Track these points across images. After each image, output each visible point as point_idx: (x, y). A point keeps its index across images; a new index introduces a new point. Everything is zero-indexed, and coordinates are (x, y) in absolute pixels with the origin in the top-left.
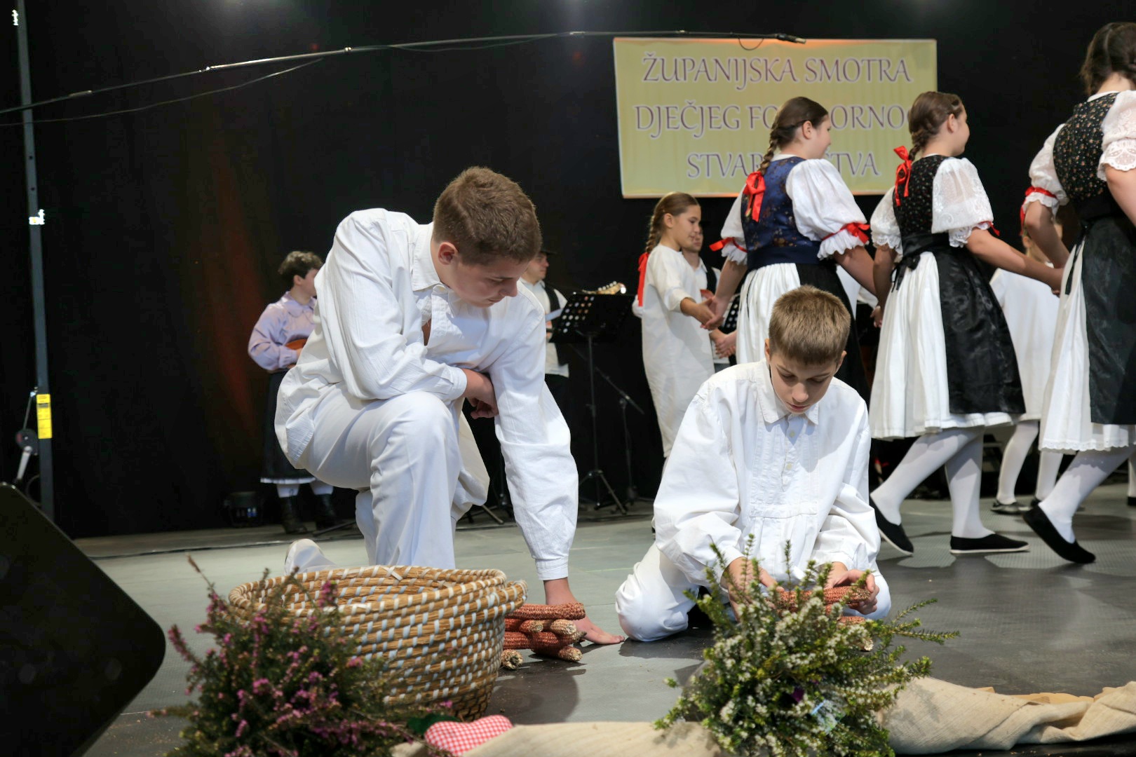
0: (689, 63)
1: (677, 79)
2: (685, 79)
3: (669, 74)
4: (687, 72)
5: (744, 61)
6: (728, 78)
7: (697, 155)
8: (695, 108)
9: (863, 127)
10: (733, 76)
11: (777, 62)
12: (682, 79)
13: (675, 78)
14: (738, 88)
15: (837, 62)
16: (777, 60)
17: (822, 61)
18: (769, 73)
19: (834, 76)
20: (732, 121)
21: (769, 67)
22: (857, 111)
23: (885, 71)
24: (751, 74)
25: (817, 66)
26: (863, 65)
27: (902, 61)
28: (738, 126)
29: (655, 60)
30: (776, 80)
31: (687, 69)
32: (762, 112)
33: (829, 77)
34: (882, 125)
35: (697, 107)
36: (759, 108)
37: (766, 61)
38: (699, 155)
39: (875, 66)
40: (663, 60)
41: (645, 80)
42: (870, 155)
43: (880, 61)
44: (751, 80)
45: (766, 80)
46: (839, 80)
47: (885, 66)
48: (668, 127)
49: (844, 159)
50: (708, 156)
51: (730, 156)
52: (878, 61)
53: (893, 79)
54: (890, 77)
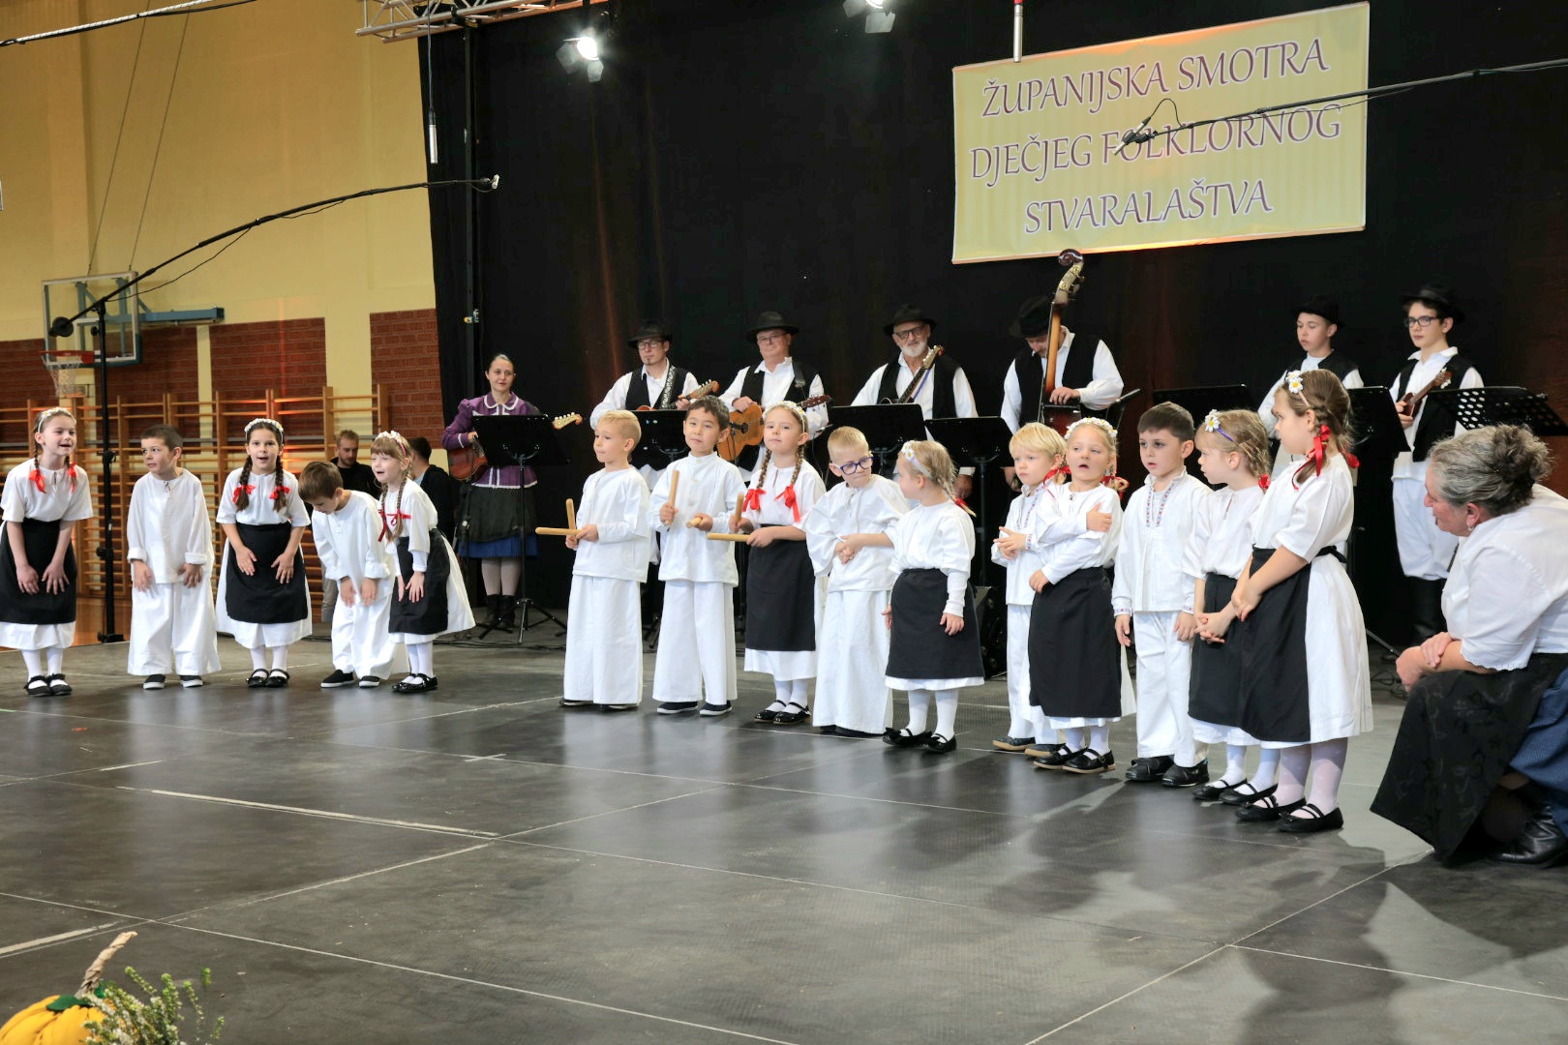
0: (1036, 85)
1: (1020, 110)
2: (1029, 108)
3: (1012, 104)
4: (1032, 98)
5: (1102, 73)
6: (1080, 99)
7: (1038, 204)
8: (1038, 143)
9: (1253, 144)
10: (1086, 96)
11: (1142, 69)
12: (1026, 108)
13: (1018, 108)
14: (1091, 111)
15: (1222, 57)
16: (1143, 66)
17: (1202, 59)
18: (1131, 86)
19: (1216, 78)
20: (1080, 157)
21: (1131, 78)
22: (1244, 124)
23: (1289, 60)
24: (1108, 89)
25: (1194, 68)
26: (1258, 57)
27: (1316, 41)
28: (1088, 162)
29: (997, 88)
30: (1141, 94)
31: (1032, 95)
33: (1210, 81)
34: (1279, 138)
35: (1040, 142)
36: (1118, 133)
37: (1128, 69)
38: (1040, 204)
39: (1275, 55)
40: (1006, 86)
41: (985, 114)
42: (1260, 182)
43: (1283, 46)
44: (1109, 98)
45: (1128, 95)
46: (1223, 82)
47: (1290, 50)
48: (1007, 172)
49: (1223, 192)
50: (1050, 204)
51: (1076, 200)
52: (1281, 48)
53: (1300, 70)
54: (1297, 68)
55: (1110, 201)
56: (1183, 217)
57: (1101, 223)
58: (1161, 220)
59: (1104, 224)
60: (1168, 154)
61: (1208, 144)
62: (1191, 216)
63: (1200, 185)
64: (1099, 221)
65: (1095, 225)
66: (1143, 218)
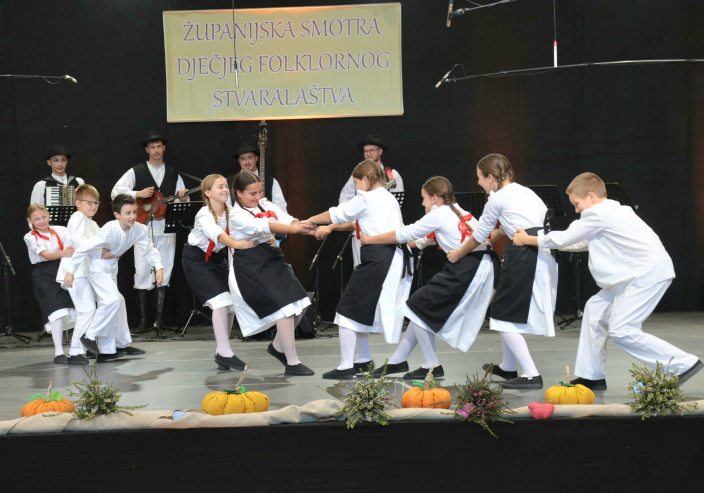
0: (216, 27)
1: (207, 39)
2: (213, 39)
3: (202, 35)
4: (215, 34)
5: (257, 24)
6: (244, 36)
7: (220, 92)
8: (220, 59)
9: (343, 68)
10: (248, 35)
11: (280, 24)
12: (210, 37)
13: (205, 38)
14: (251, 44)
15: (325, 22)
16: (281, 23)
17: (314, 22)
18: (274, 32)
19: (322, 33)
20: (246, 68)
21: (274, 28)
22: (339, 58)
23: (361, 27)
24: (261, 33)
25: (310, 26)
26: (345, 24)
27: (375, 19)
28: (251, 71)
29: (192, 26)
30: (280, 37)
31: (215, 31)
32: (269, 60)
33: (319, 34)
34: (358, 66)
35: (221, 58)
36: (267, 57)
37: (272, 23)
38: (222, 92)
39: (354, 24)
40: (198, 25)
41: (185, 40)
42: (348, 88)
43: (358, 20)
44: (261, 37)
45: (273, 37)
46: (326, 35)
47: (361, 23)
48: (200, 73)
49: (329, 93)
50: (228, 92)
51: (244, 91)
52: (356, 21)
53: (367, 33)
54: (365, 32)
55: (264, 93)
56: (306, 103)
57: (260, 104)
58: (294, 105)
59: (261, 104)
60: (297, 70)
61: (319, 66)
62: (310, 103)
63: (316, 87)
64: (258, 103)
65: (256, 105)
66: (284, 102)
